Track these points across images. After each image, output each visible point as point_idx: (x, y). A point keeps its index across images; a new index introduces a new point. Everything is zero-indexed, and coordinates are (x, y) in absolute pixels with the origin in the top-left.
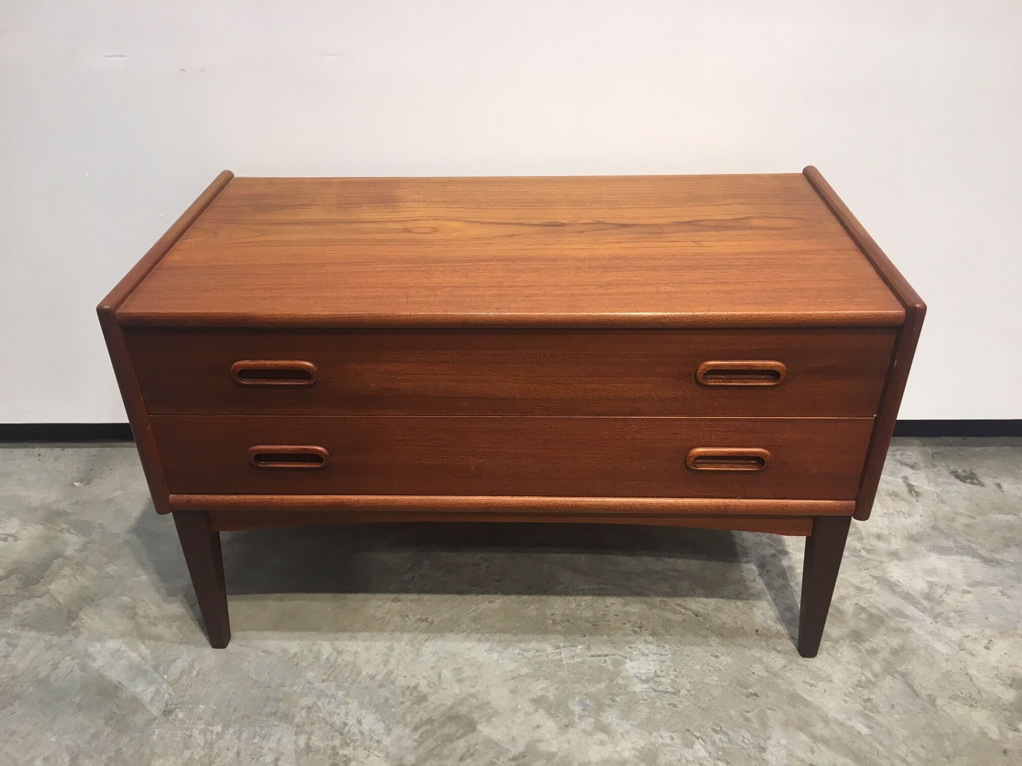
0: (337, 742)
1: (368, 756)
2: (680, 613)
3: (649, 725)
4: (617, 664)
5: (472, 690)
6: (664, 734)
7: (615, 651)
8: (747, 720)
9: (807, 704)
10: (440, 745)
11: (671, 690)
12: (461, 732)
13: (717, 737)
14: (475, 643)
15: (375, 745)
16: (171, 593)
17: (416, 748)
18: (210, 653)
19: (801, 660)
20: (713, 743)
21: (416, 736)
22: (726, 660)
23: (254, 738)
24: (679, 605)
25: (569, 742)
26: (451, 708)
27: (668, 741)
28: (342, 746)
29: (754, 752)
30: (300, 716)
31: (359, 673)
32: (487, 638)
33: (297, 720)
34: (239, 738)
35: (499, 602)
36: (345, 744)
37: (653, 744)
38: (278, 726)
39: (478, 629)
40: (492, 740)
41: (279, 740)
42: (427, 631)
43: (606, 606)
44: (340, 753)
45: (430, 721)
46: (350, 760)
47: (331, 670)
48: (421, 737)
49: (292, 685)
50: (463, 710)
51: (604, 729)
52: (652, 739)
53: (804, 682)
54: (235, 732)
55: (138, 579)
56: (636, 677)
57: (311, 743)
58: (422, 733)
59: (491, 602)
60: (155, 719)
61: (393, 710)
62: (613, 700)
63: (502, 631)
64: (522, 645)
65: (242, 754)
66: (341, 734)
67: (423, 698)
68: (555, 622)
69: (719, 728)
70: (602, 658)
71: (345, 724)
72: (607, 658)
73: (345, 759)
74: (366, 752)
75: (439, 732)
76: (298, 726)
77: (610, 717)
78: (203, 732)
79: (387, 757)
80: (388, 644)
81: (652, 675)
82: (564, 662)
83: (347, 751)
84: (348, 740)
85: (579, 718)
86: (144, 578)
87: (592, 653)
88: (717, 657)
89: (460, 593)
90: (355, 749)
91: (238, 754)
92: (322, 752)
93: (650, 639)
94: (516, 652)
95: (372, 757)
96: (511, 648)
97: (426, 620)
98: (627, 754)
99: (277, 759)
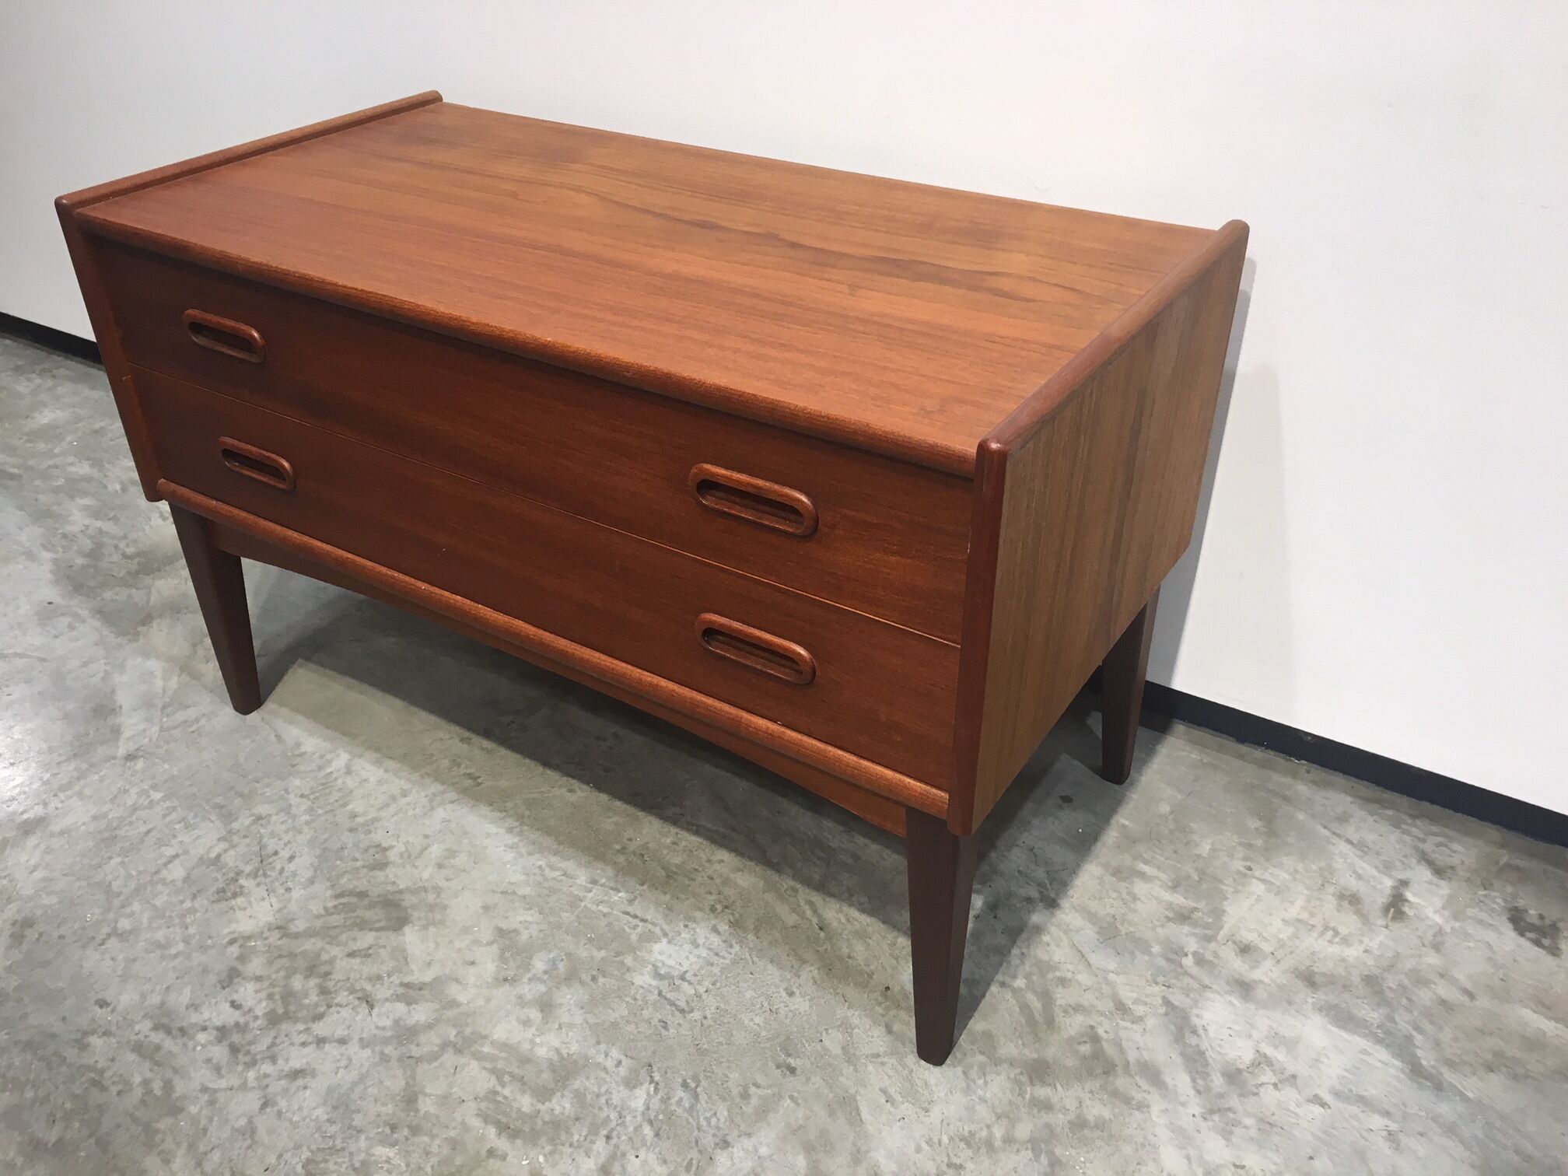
0: (248, 868)
1: (263, 899)
2: (802, 915)
3: (606, 1033)
4: (649, 938)
5: (443, 884)
6: (615, 1053)
7: (660, 921)
8: (745, 1096)
9: (855, 1119)
10: (345, 926)
11: (682, 1004)
12: (382, 924)
13: (680, 1093)
14: (502, 831)
15: (282, 891)
17: (318, 917)
18: (227, 712)
19: (912, 1059)
20: (665, 1100)
21: (331, 904)
22: (801, 1004)
23: (179, 822)
24: (811, 904)
25: (488, 1000)
26: (401, 892)
27: (609, 1064)
28: (249, 875)
29: (708, 1141)
30: (243, 821)
31: (345, 805)
32: (522, 831)
33: (236, 825)
34: (166, 815)
35: (581, 794)
36: (254, 875)
37: (586, 1058)
38: (212, 822)
39: (523, 816)
40: (405, 950)
41: (198, 837)
42: (464, 791)
43: (709, 861)
44: (241, 881)
45: (362, 895)
46: (242, 894)
47: (321, 788)
48: (335, 907)
49: (268, 785)
50: (409, 900)
51: (546, 1006)
52: (592, 1052)
53: (884, 1091)
54: (167, 808)
56: (653, 966)
57: (223, 857)
58: (341, 904)
59: (571, 791)
60: (114, 758)
61: (338, 862)
62: (594, 979)
63: (548, 831)
64: (554, 859)
66: (262, 861)
67: (381, 866)
68: (623, 851)
69: (693, 1085)
70: (636, 922)
71: (276, 853)
72: (641, 924)
73: (238, 890)
74: (265, 894)
75: (360, 912)
76: (230, 832)
77: (568, 998)
78: (143, 793)
79: (280, 910)
80: (406, 786)
81: (676, 973)
82: (583, 904)
83: (248, 883)
84: (261, 872)
85: (530, 979)
87: (630, 909)
88: (791, 994)
89: (547, 764)
90: (258, 885)
91: (148, 832)
92: (225, 870)
93: (723, 927)
94: (540, 863)
95: (266, 904)
96: (537, 856)
97: (475, 778)
98: (542, 1052)
99: (177, 856)
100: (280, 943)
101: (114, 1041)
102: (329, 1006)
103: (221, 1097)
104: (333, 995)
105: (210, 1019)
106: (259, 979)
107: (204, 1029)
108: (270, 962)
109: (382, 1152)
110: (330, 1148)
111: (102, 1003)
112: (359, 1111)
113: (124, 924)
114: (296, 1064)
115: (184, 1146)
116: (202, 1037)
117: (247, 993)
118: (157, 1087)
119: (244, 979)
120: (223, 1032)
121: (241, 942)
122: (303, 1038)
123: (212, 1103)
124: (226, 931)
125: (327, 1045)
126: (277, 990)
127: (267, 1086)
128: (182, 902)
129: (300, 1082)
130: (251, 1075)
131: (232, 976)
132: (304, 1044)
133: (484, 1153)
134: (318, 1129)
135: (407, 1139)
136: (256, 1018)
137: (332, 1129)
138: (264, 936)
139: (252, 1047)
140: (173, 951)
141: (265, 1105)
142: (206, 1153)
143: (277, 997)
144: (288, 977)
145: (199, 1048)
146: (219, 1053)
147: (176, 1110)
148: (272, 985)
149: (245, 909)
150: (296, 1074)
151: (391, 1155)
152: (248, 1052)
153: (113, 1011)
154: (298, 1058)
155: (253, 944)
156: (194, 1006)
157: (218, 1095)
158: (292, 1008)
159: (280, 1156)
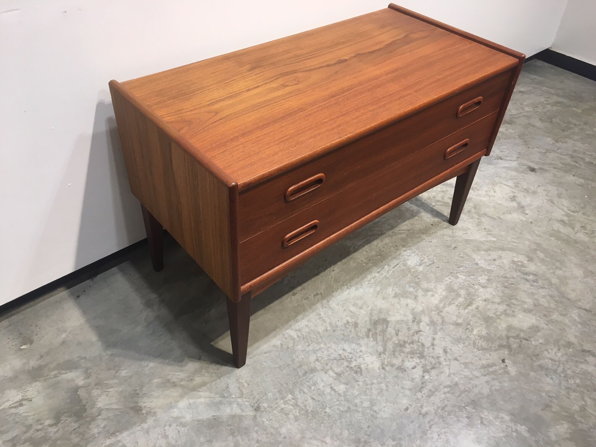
0: (346, 364)
1: (364, 359)
2: (403, 233)
3: (439, 280)
4: (405, 265)
5: (369, 308)
6: (447, 279)
7: (399, 261)
8: (463, 257)
9: (472, 241)
10: (383, 336)
11: (431, 263)
12: (385, 326)
13: (461, 269)
14: (348, 291)
15: (361, 353)
16: (179, 361)
17: (377, 343)
18: (241, 372)
19: (454, 227)
20: (463, 272)
21: (372, 339)
22: (434, 241)
23: (310, 388)
24: (399, 230)
25: (423, 303)
26: (370, 320)
27: (450, 280)
28: (349, 363)
29: (476, 267)
30: (318, 366)
31: (319, 333)
32: (350, 286)
33: (319, 368)
34: (304, 393)
35: (336, 269)
36: (350, 362)
37: (447, 285)
38: (314, 376)
39: (342, 284)
40: (398, 321)
41: (322, 380)
42: (323, 298)
43: (377, 246)
44: (352, 366)
45: (369, 330)
46: (359, 366)
47: (305, 340)
48: (373, 338)
49: (297, 357)
50: (375, 318)
51: (427, 290)
52: (446, 284)
53: (464, 234)
54: (300, 392)
55: (149, 367)
56: (416, 265)
57: (336, 372)
58: (372, 336)
59: (333, 271)
60: (255, 416)
61: (350, 336)
62: (419, 279)
63: (352, 279)
64: (366, 279)
65: (314, 397)
66: (343, 359)
67: (356, 325)
68: (367, 264)
69: (458, 266)
70: (398, 266)
71: (340, 355)
72: (399, 265)
73: (357, 367)
74: (361, 359)
75: (378, 331)
76: (322, 370)
77: (425, 285)
78: (286, 403)
79: (371, 354)
80: (315, 313)
81: (420, 262)
82: (388, 276)
83: (353, 364)
84: (349, 360)
85: (416, 292)
86: (152, 364)
87: (392, 266)
88: (431, 242)
89: (317, 274)
90: (356, 361)
91: (313, 399)
92: (345, 371)
93: (404, 249)
94: (367, 283)
95: (366, 359)
96: (363, 284)
97: (317, 294)
98: (444, 293)
99: (332, 388)
100: (387, 354)
101: (425, 404)
102: (419, 342)
103: (452, 371)
104: (414, 341)
105: (419, 375)
106: (403, 361)
107: (423, 377)
108: (396, 357)
109: (475, 332)
110: (473, 344)
111: (407, 409)
112: (461, 337)
113: (366, 404)
114: (441, 351)
115: (470, 381)
116: (427, 377)
117: (409, 364)
118: (446, 390)
119: (402, 365)
120: (425, 371)
121: (384, 366)
122: (431, 349)
123: (454, 374)
124: (378, 371)
125: (435, 343)
126: (409, 356)
127: (449, 359)
128: (358, 385)
129: (449, 351)
130: (444, 363)
131: (401, 369)
132: (433, 349)
133: (477, 310)
134: (466, 347)
135: (471, 326)
136: (421, 362)
137: (467, 343)
138: (383, 359)
139: (433, 363)
140: (384, 387)
141: (456, 359)
142: (474, 375)
143: (412, 356)
144: (404, 352)
145: (431, 378)
146: (433, 373)
147: (456, 384)
148: (407, 357)
149: (368, 365)
150: (445, 351)
151: (477, 330)
152: (435, 364)
153: (411, 405)
154: (439, 351)
155: (386, 362)
156: (413, 380)
157: (451, 372)
158: (418, 352)
159: (476, 356)
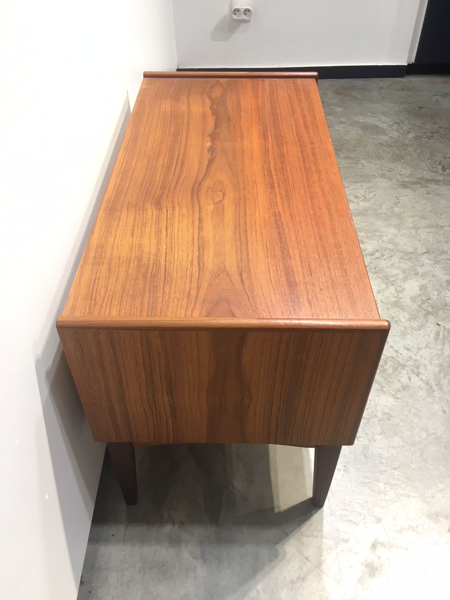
0: (375, 420)
1: (379, 404)
15: (372, 402)
23: (383, 463)
28: (377, 417)
34: (385, 471)
36: (375, 416)
38: (372, 451)
41: (381, 449)
44: (381, 417)
46: (384, 412)
54: (382, 474)
55: (261, 592)
57: (379, 432)
65: (394, 466)
66: (370, 419)
73: (384, 415)
74: (378, 406)
76: (370, 441)
78: (386, 493)
79: (378, 396)
83: (379, 415)
84: (373, 415)
86: (260, 587)
90: (377, 411)
91: (395, 469)
92: (383, 426)
99: (393, 448)
100: (386, 386)
101: (447, 397)
102: (388, 358)
103: (429, 359)
104: (385, 359)
105: (419, 381)
106: (399, 381)
107: (422, 379)
108: (392, 382)
109: (403, 320)
110: (413, 329)
111: (444, 412)
112: (401, 330)
113: (424, 435)
114: (406, 351)
115: (444, 355)
116: (424, 378)
117: (404, 380)
118: (442, 375)
119: (403, 384)
120: (418, 374)
121: (396, 396)
122: (400, 356)
123: (431, 360)
124: (397, 403)
125: (396, 349)
126: (397, 373)
127: (417, 352)
128: (402, 426)
129: (408, 347)
130: (418, 358)
131: (405, 388)
132: (401, 354)
133: (384, 303)
134: (412, 334)
135: (396, 318)
136: (407, 371)
137: (409, 332)
138: (388, 392)
139: (413, 364)
140: (415, 411)
141: (419, 349)
142: (440, 350)
143: (398, 371)
144: (391, 374)
145: (426, 375)
146: (422, 370)
147: (441, 365)
148: (397, 376)
149: (387, 406)
150: (408, 349)
151: (402, 318)
152: (415, 364)
153: (442, 407)
154: (405, 353)
155: (393, 392)
156: (420, 388)
157: (429, 360)
158: (397, 365)
159: (424, 336)
